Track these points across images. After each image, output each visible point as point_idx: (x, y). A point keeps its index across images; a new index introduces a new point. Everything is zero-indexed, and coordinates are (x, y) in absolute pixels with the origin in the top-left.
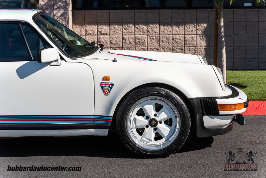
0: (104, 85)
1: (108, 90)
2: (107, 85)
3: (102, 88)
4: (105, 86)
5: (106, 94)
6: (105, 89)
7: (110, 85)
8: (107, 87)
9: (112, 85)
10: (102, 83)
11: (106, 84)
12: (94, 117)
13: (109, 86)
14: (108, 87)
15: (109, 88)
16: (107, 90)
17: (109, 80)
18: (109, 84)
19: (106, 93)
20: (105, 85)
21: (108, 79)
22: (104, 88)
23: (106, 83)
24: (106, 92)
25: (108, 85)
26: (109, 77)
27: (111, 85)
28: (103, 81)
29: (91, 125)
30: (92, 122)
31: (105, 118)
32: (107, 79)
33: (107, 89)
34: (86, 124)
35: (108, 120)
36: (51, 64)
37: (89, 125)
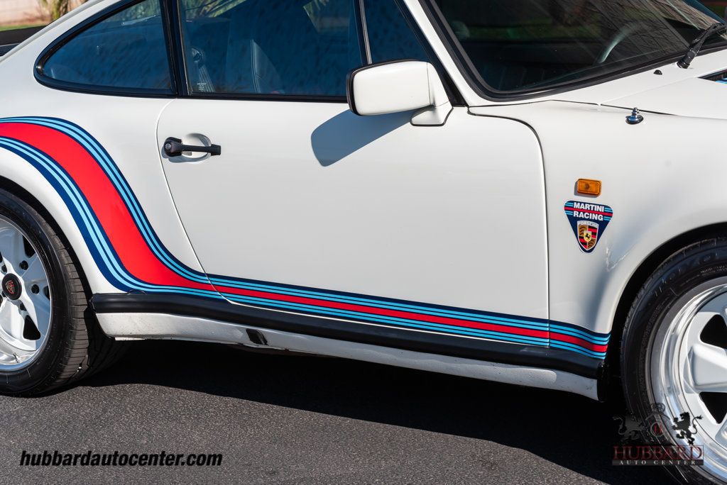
0: (580, 210)
1: (594, 234)
2: (590, 211)
3: (573, 221)
4: (581, 215)
5: (586, 247)
6: (583, 227)
7: (598, 213)
8: (589, 220)
9: (608, 214)
10: (573, 202)
11: (587, 207)
12: (551, 326)
13: (595, 217)
14: (594, 221)
16: (590, 233)
17: (595, 195)
18: (597, 208)
19: (584, 243)
20: (584, 211)
21: (593, 188)
22: (579, 223)
23: (585, 203)
24: (586, 239)
25: (594, 212)
26: (598, 183)
27: (605, 214)
28: (575, 194)
29: (540, 352)
30: (546, 342)
31: (584, 336)
32: (589, 190)
33: (591, 228)
34: (525, 350)
35: (593, 347)
36: (416, 119)
37: (533, 351)
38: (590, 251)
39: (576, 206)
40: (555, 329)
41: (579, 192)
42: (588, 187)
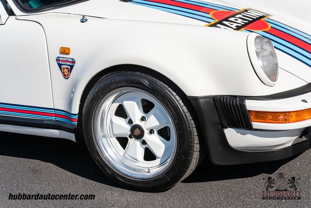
0: (62, 61)
1: (68, 71)
2: (66, 61)
4: (63, 63)
5: (66, 77)
6: (64, 68)
7: (70, 62)
8: (66, 65)
9: (74, 62)
10: (59, 57)
11: (65, 59)
13: (68, 63)
15: (69, 67)
16: (67, 71)
17: (68, 54)
18: (69, 60)
19: (65, 75)
20: (64, 61)
21: (67, 51)
22: (62, 66)
24: (65, 73)
26: (69, 49)
27: (72, 62)
29: (51, 123)
30: (53, 118)
31: (67, 115)
33: (67, 68)
34: (45, 122)
35: (72, 120)
37: (48, 122)
38: (67, 78)
39: (61, 59)
40: (56, 112)
41: (61, 53)
42: (65, 51)
